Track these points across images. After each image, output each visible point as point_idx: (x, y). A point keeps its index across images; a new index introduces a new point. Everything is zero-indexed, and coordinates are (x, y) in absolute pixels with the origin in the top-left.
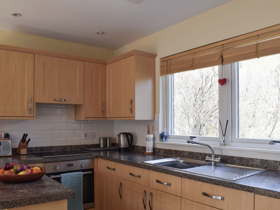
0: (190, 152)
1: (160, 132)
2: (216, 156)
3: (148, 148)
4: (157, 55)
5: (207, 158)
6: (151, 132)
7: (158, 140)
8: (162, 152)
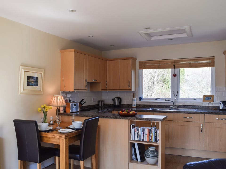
0: (158, 105)
1: (139, 97)
2: (175, 106)
3: (134, 104)
4: (137, 59)
5: (171, 107)
6: (135, 97)
7: (138, 101)
8: (141, 106)
